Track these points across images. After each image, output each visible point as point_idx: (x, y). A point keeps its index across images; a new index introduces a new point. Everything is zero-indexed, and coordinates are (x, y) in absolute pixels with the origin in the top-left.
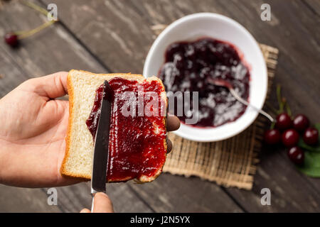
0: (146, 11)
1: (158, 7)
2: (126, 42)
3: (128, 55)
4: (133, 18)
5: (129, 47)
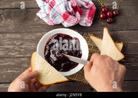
1: (13, 51)
5: (17, 70)
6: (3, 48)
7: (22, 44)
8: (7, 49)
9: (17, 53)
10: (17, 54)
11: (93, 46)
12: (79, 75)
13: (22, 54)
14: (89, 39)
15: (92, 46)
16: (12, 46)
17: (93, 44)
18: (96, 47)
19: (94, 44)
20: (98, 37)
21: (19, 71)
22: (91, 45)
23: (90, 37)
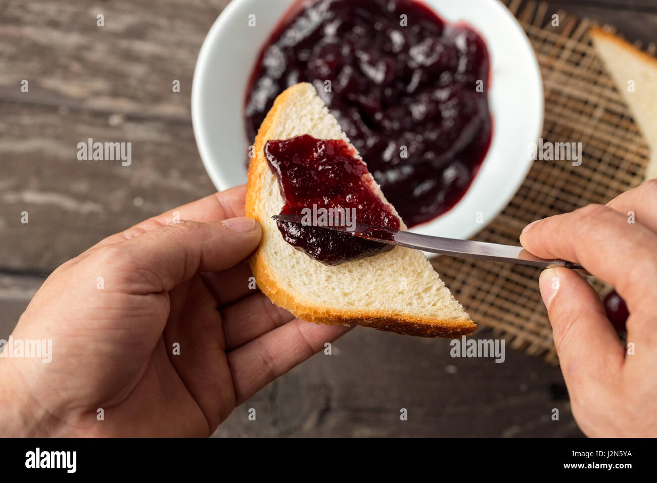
0: (56, 93)
1: (76, 67)
2: (66, 192)
3: (92, 214)
4: (41, 131)
5: (82, 198)
6: (16, 41)
7: (137, 33)
8: (40, 51)
9: (100, 84)
10: (97, 94)
11: (603, 103)
12: (486, 286)
13: (133, 98)
14: (583, 55)
15: (596, 106)
16: (73, 39)
17: (608, 93)
18: (622, 116)
19: (614, 96)
20: (644, 49)
21: (95, 200)
22: (593, 99)
23: (590, 44)
